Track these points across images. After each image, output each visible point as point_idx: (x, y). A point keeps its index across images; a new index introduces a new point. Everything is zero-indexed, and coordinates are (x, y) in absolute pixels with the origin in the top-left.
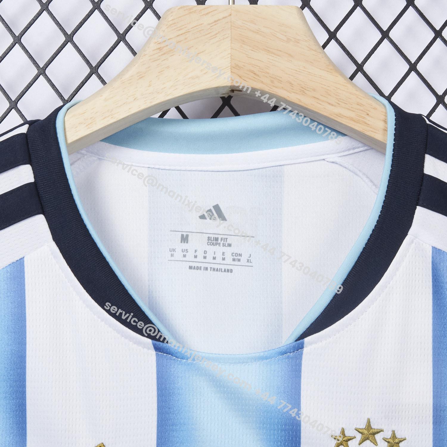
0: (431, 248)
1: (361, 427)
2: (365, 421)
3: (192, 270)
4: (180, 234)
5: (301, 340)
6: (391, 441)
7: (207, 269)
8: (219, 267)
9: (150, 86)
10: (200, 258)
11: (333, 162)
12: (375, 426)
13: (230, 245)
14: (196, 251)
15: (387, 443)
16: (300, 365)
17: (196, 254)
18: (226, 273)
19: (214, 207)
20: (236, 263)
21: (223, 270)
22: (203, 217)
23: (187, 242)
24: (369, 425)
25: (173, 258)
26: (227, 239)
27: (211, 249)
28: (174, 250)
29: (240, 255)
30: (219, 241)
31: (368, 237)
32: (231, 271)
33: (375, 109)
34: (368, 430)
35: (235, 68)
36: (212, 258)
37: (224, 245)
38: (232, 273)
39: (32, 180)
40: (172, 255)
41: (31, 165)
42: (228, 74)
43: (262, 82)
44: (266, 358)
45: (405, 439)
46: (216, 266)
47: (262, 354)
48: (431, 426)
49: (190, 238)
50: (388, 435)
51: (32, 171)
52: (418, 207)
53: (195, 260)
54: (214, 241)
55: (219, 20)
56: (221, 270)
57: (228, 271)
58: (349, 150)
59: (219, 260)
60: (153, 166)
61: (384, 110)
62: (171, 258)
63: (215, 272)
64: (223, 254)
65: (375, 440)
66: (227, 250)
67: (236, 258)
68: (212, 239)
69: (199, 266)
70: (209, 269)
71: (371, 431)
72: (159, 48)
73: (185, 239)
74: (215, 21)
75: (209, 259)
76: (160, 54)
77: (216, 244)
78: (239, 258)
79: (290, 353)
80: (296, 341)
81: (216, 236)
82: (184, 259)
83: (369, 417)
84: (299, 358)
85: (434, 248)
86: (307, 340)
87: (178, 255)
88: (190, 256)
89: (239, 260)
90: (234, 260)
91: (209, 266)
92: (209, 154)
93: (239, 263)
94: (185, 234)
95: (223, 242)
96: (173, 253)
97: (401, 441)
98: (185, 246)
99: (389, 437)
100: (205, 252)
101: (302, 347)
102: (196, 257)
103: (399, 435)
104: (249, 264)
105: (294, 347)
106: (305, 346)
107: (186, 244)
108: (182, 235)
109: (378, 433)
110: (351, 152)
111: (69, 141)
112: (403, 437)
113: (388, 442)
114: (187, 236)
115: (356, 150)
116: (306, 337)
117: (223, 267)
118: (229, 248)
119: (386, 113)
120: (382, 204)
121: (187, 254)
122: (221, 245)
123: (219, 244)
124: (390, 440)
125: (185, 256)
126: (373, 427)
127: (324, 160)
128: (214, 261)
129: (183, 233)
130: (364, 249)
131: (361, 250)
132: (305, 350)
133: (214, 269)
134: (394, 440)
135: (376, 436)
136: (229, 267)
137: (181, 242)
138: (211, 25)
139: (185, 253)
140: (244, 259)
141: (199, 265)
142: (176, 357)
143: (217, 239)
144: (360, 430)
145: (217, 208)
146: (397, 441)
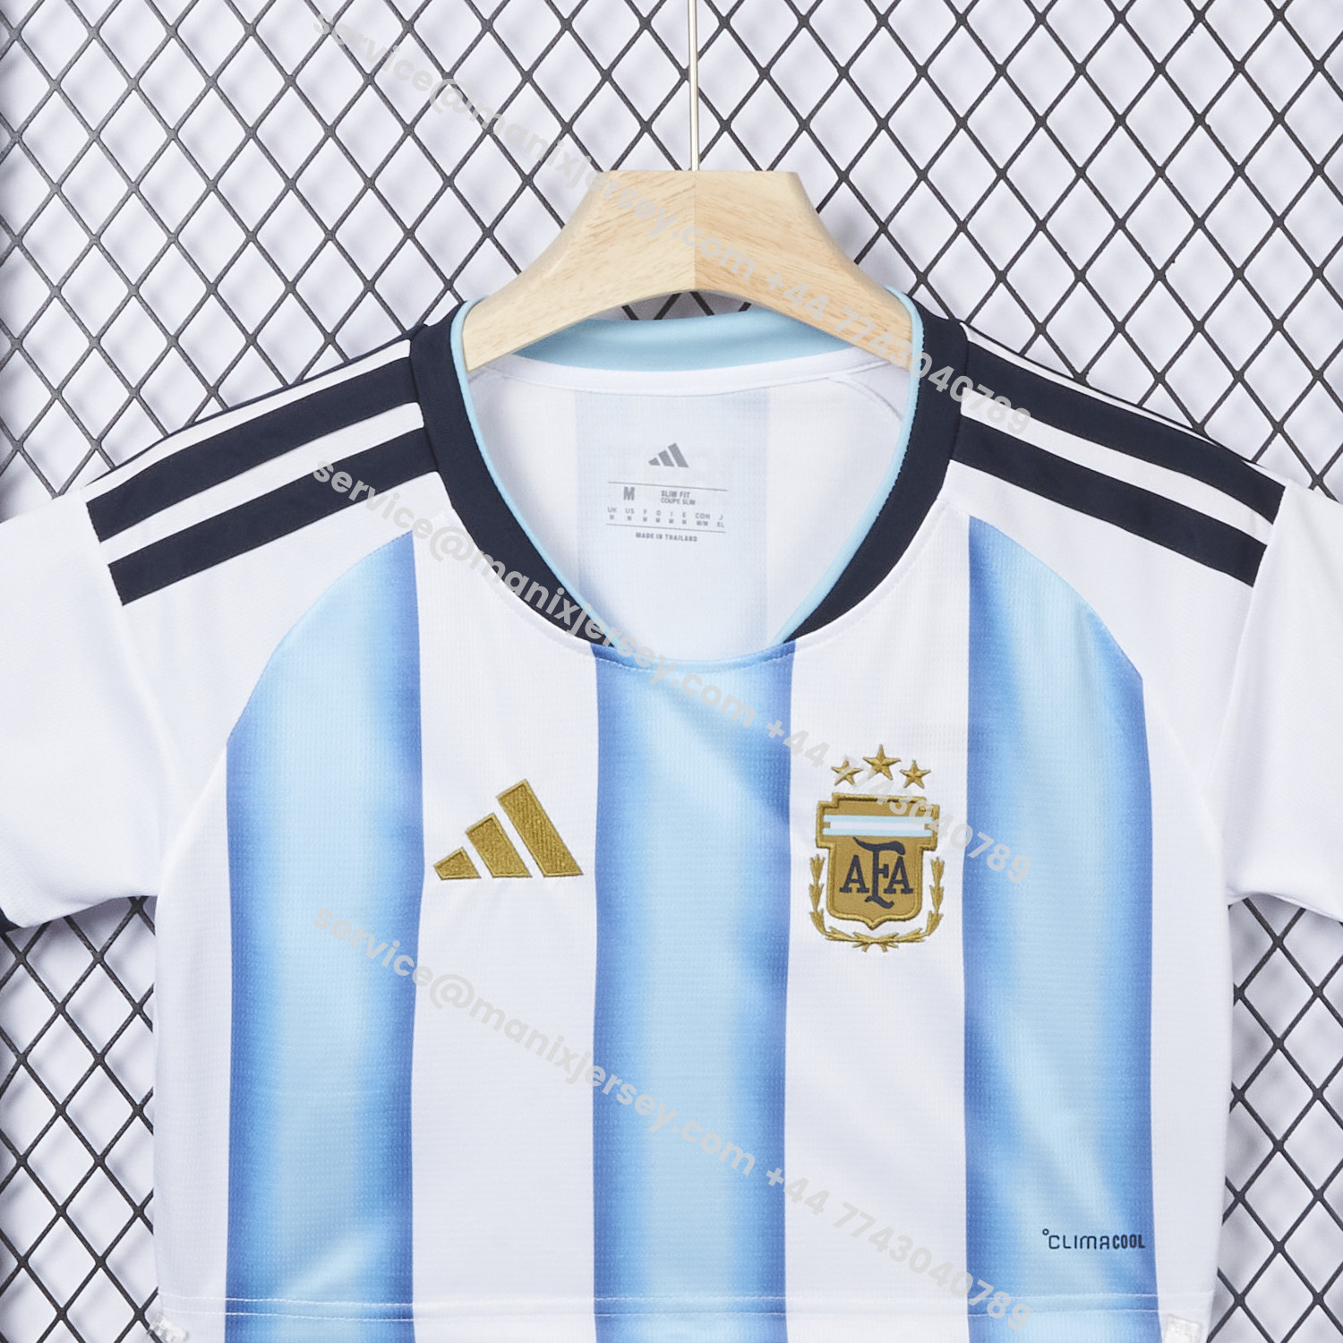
0: (968, 518)
1: (871, 756)
2: (877, 748)
3: (641, 539)
4: (623, 486)
5: (791, 642)
6: (911, 774)
7: (661, 537)
8: (677, 533)
9: (581, 289)
10: (651, 521)
11: (840, 382)
12: (889, 755)
13: (693, 502)
14: (645, 511)
15: (905, 777)
16: (790, 674)
17: (646, 516)
18: (688, 542)
19: (670, 448)
20: (702, 527)
21: (684, 538)
22: (654, 462)
23: (633, 499)
24: (882, 755)
25: (613, 522)
26: (688, 493)
27: (667, 508)
28: (614, 510)
29: (708, 516)
30: (678, 497)
31: (882, 503)
32: (695, 539)
33: (896, 322)
34: (881, 760)
35: (701, 264)
36: (668, 521)
37: (685, 502)
38: (697, 542)
39: (421, 425)
40: (612, 517)
41: (419, 403)
42: (692, 274)
43: (739, 285)
44: (745, 665)
45: (929, 772)
46: (673, 533)
47: (739, 660)
48: (965, 753)
49: (636, 493)
50: (908, 766)
51: (420, 412)
52: (951, 461)
53: (645, 524)
54: (670, 497)
55: (679, 193)
56: (681, 538)
57: (691, 539)
58: (862, 365)
59: (678, 523)
60: (581, 389)
61: (908, 324)
62: (610, 521)
63: (673, 541)
64: (684, 515)
65: (889, 772)
66: (690, 509)
67: (702, 520)
68: (668, 494)
69: (650, 533)
70: (664, 537)
71: (884, 762)
72: (594, 235)
73: (629, 494)
74: (673, 196)
75: (664, 522)
76: (595, 243)
77: (674, 501)
78: (706, 520)
79: (776, 658)
80: (785, 642)
81: (673, 490)
82: (628, 523)
83: (882, 743)
84: (788, 666)
85: (972, 518)
86: (798, 641)
87: (621, 516)
88: (637, 519)
89: (706, 524)
90: (699, 523)
91: (663, 532)
92: (663, 370)
93: (706, 528)
94: (629, 486)
95: (682, 498)
96: (612, 513)
97: (923, 775)
98: (629, 504)
99: (908, 769)
100: (659, 513)
101: (793, 651)
102: (645, 519)
103: (921, 767)
104: (721, 529)
105: (782, 651)
106: (796, 649)
107: (631, 501)
108: (626, 488)
109: (893, 763)
110: (866, 367)
111: (470, 368)
112: (927, 769)
113: (908, 776)
114: (633, 489)
115: (873, 365)
116: (798, 637)
117: (684, 534)
118: (691, 506)
119: (911, 328)
120: (903, 457)
121: (633, 515)
122: (681, 502)
123: (678, 501)
124: (909, 773)
125: (629, 518)
126: (886, 756)
127: (827, 378)
128: (671, 525)
129: (627, 486)
130: (878, 518)
131: (874, 520)
132: (797, 654)
133: (671, 537)
134: (914, 773)
135: (891, 767)
136: (692, 534)
137: (625, 498)
138: (668, 201)
139: (629, 515)
140: (712, 522)
141: (650, 531)
142: (623, 664)
143: (674, 494)
144: (870, 760)
145: (674, 448)
146: (918, 773)
